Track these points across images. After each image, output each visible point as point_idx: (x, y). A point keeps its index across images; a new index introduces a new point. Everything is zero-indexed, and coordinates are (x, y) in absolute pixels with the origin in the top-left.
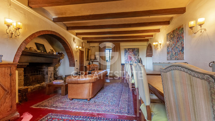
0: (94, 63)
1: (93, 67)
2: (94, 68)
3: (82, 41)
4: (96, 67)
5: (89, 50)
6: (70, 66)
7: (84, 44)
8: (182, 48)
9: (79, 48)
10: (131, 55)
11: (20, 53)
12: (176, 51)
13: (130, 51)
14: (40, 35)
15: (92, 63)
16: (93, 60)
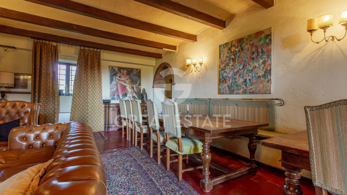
1: (13, 111)
2: (18, 113)
4: (26, 113)
8: (265, 72)
10: (125, 83)
12: (248, 78)
13: (123, 74)
15: (3, 96)
16: (5, 87)
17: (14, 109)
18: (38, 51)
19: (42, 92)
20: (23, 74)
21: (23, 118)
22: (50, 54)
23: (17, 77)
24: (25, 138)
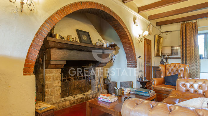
0: (170, 61)
1: (175, 69)
2: (177, 70)
3: (149, 22)
4: (181, 70)
5: (160, 37)
6: (128, 67)
7: (151, 27)
9: (144, 35)
11: (39, 42)
14: (77, 9)
15: (166, 60)
16: (167, 55)
17: (175, 68)
18: (184, 29)
19: (188, 57)
20: (176, 46)
21: (180, 74)
22: (192, 30)
23: (173, 49)
24: (184, 85)
